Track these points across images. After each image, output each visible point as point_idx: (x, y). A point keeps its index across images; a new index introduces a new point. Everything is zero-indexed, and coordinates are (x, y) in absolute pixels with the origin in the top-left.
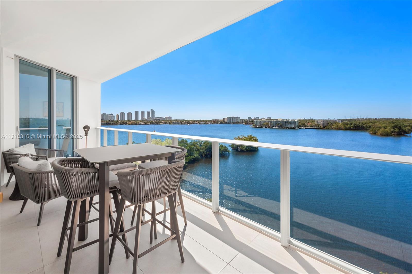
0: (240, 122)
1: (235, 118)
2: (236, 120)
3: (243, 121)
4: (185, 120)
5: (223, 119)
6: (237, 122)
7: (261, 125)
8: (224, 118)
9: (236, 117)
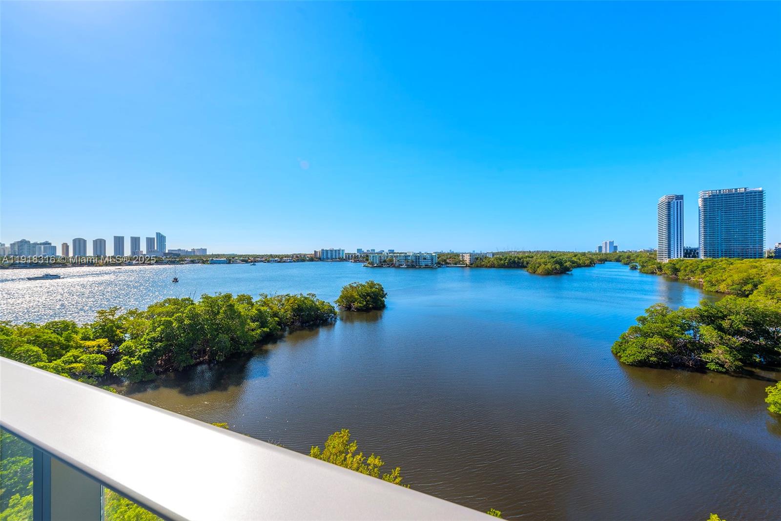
0: (344, 258)
1: (336, 250)
2: (337, 255)
3: (350, 255)
4: (236, 256)
5: (314, 253)
6: (339, 258)
7: (380, 262)
8: (315, 251)
9: (338, 249)
